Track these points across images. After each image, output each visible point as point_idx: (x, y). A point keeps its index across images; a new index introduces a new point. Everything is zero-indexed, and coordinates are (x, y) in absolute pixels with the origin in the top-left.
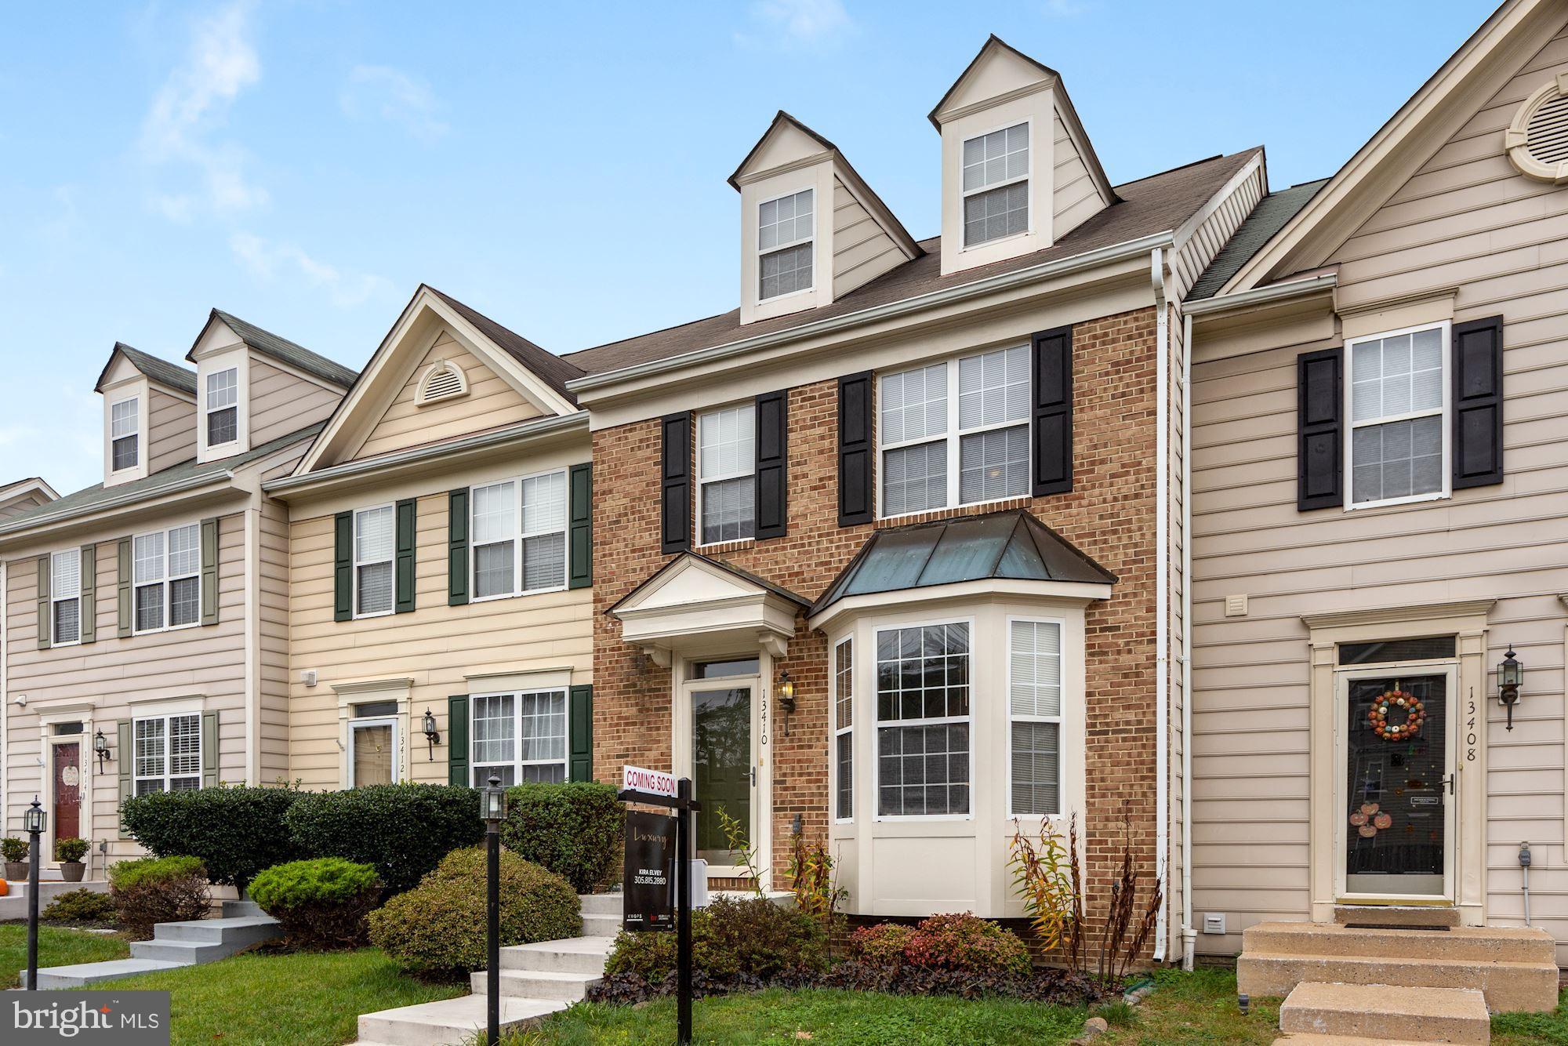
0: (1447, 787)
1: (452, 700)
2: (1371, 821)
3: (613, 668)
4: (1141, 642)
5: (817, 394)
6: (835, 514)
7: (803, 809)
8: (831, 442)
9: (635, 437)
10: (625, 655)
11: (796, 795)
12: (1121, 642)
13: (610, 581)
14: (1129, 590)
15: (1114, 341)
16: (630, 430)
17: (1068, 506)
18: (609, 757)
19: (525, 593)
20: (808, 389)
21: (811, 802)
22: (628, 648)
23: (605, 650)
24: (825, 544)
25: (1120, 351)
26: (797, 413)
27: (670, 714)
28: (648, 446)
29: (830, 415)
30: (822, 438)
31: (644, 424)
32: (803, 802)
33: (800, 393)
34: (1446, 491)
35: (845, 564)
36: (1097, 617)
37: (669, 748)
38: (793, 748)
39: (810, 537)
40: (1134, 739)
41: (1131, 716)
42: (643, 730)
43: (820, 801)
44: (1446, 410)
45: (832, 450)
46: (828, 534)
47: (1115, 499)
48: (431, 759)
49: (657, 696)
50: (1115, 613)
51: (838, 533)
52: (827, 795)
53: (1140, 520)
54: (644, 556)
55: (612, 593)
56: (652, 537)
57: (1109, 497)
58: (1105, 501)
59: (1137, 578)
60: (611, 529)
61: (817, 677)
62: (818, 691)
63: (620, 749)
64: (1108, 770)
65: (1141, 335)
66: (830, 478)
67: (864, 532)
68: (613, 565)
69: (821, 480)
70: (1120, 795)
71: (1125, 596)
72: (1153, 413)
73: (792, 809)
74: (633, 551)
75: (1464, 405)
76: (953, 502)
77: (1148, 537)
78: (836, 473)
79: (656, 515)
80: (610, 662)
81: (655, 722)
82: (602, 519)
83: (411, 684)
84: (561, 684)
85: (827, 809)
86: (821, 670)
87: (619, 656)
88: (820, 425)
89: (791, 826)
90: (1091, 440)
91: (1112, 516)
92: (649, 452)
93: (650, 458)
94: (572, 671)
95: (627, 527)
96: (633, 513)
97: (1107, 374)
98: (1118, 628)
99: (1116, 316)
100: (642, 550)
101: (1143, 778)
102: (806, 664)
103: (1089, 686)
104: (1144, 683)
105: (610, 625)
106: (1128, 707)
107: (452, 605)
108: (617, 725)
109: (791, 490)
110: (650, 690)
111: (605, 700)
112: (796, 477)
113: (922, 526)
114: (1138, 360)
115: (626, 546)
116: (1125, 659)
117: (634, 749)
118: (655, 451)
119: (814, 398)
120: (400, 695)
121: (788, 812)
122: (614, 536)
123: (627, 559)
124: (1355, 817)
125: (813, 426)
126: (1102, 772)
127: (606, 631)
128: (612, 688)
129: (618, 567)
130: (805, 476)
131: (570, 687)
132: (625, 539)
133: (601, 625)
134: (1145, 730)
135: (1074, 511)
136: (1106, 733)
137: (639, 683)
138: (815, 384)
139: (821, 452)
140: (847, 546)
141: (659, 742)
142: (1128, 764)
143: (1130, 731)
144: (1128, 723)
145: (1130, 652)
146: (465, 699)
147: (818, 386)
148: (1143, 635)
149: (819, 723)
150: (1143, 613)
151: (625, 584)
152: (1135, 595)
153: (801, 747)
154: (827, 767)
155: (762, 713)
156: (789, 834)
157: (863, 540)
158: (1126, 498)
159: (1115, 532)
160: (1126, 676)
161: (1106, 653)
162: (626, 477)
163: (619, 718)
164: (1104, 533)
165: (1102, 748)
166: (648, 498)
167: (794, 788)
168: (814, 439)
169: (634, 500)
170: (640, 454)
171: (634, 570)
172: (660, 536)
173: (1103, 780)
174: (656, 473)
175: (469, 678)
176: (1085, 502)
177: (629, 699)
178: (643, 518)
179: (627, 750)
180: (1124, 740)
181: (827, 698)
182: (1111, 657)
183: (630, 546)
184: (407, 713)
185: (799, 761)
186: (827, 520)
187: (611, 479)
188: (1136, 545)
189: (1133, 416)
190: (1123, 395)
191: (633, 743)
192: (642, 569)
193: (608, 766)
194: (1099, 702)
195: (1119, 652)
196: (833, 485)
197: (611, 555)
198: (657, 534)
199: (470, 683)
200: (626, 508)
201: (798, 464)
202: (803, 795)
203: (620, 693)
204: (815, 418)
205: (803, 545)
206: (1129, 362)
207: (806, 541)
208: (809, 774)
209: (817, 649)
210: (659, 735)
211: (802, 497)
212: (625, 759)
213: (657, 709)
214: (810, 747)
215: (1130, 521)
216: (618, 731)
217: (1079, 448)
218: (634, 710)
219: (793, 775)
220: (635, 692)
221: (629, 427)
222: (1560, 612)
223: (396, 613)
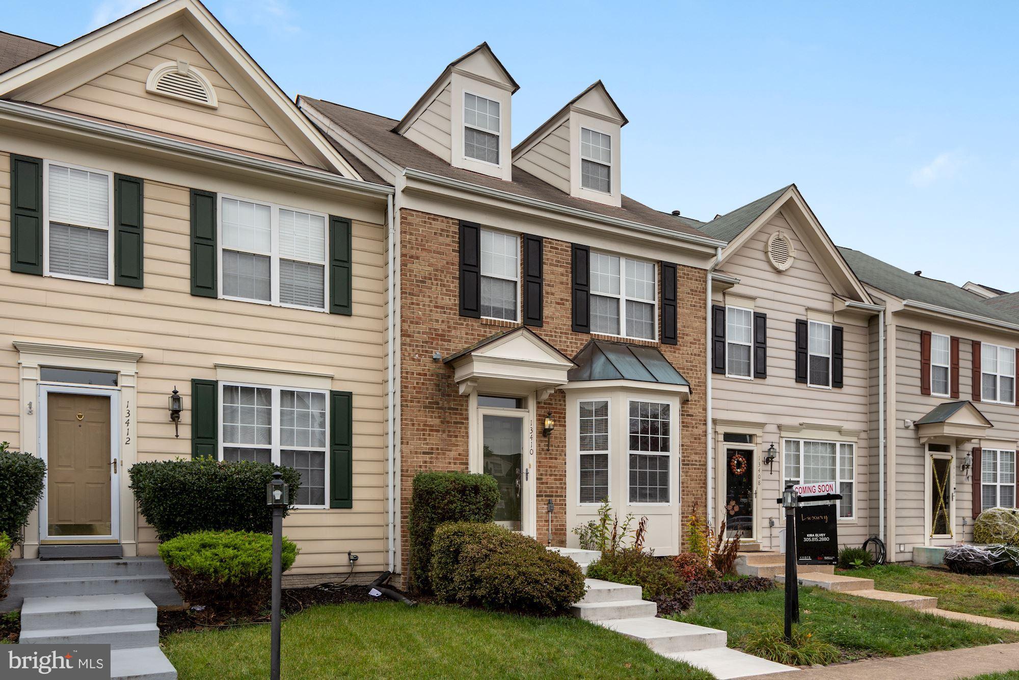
0: (754, 496)
1: (196, 384)
2: (733, 509)
3: (420, 388)
4: (700, 424)
5: (560, 247)
6: (570, 323)
7: (552, 496)
8: (567, 279)
9: (438, 225)
10: (430, 380)
11: (548, 488)
12: (694, 422)
13: (417, 323)
14: (696, 399)
15: (691, 279)
16: (434, 219)
17: (675, 352)
18: (416, 453)
19: (284, 305)
20: (554, 242)
21: (557, 492)
22: (432, 375)
23: (413, 373)
24: (564, 339)
25: (694, 285)
26: (548, 255)
27: (467, 428)
28: (448, 236)
29: (567, 263)
30: (562, 275)
31: (444, 219)
32: (552, 492)
33: (550, 243)
34: (752, 377)
35: (574, 354)
36: (685, 409)
37: (467, 451)
38: (546, 458)
39: (555, 332)
40: (698, 469)
41: (697, 458)
42: (445, 436)
43: (561, 492)
44: (752, 345)
45: (567, 284)
46: (566, 333)
47: (692, 354)
48: (177, 436)
49: (456, 414)
50: (691, 408)
51: (571, 334)
52: (565, 488)
53: (700, 367)
54: (445, 313)
55: (419, 333)
56: (452, 300)
57: (690, 353)
58: (688, 354)
59: (699, 394)
60: (418, 286)
61: (560, 417)
62: (560, 425)
63: (426, 448)
64: (689, 482)
65: (700, 281)
66: (567, 300)
67: (585, 338)
68: (420, 312)
69: (562, 299)
70: (693, 495)
71: (695, 401)
72: (705, 319)
73: (546, 496)
74: (436, 307)
75: (757, 345)
76: (623, 335)
77: (703, 375)
78: (570, 298)
79: (455, 286)
80: (417, 383)
81: (454, 432)
82: (410, 275)
83: (139, 359)
84: (324, 387)
85: (565, 497)
86: (562, 414)
87: (424, 380)
88: (561, 266)
89: (546, 506)
90: (683, 323)
91: (691, 362)
92: (449, 240)
93: (449, 245)
94: (332, 378)
95: (431, 288)
96: (436, 280)
97: (689, 294)
98: (692, 416)
99: (692, 267)
100: (442, 308)
101: (701, 487)
102: (554, 408)
103: (683, 442)
104: (702, 443)
105: (417, 356)
106: (696, 454)
107: (194, 294)
108: (424, 430)
109: (545, 300)
110: (450, 409)
111: (413, 411)
112: (547, 293)
113: (614, 343)
114: (700, 292)
115: (431, 301)
116: (696, 431)
117: (438, 449)
118: (453, 242)
119: (557, 249)
120: (126, 369)
121: (544, 498)
122: (421, 291)
123: (431, 311)
124: (729, 506)
125: (557, 266)
126: (687, 484)
127: (413, 360)
128: (419, 402)
129: (424, 315)
130: (553, 294)
131: (331, 391)
132: (429, 297)
133: (410, 354)
134: (702, 465)
135: (677, 355)
136: (688, 465)
137: (441, 402)
138: (558, 241)
139: (562, 283)
140: (576, 343)
141: (457, 445)
142: (696, 480)
143: (696, 465)
144: (696, 461)
145: (697, 427)
146: (214, 384)
147: (560, 243)
148: (700, 420)
149: (561, 445)
150: (701, 410)
151: (430, 329)
152: (699, 401)
153: (551, 458)
154: (565, 471)
155: (530, 435)
156: (544, 511)
157: (584, 342)
158: (695, 355)
159: (692, 370)
160: (695, 439)
161: (688, 427)
162: (430, 251)
163: (425, 425)
164: (688, 369)
165: (687, 472)
166: (448, 272)
167: (547, 483)
168: (557, 273)
169: (437, 270)
170: (441, 239)
171: (437, 321)
172: (457, 302)
173: (687, 487)
174: (455, 257)
175: (216, 366)
176: (681, 352)
177: (433, 412)
178: (444, 285)
179: (432, 449)
180: (695, 469)
181: (565, 430)
182: (690, 429)
183: (434, 302)
184: (133, 387)
185: (550, 467)
186: (565, 325)
187: (418, 249)
188: (699, 378)
189: (698, 317)
190: (694, 306)
191: (436, 444)
192: (443, 322)
193: (415, 459)
194: (686, 450)
195: (693, 427)
196: (569, 305)
197: (418, 304)
198: (455, 300)
199: (219, 370)
200: (430, 274)
201: (549, 285)
202: (552, 488)
203: (425, 407)
204: (558, 262)
205: (551, 336)
206: (696, 291)
207: (553, 334)
208: (556, 475)
209: (560, 400)
210: (457, 441)
211: (551, 306)
212: (430, 456)
213: (455, 423)
214: (556, 459)
215: (696, 366)
216: (424, 435)
217: (679, 325)
218: (437, 421)
219: (546, 475)
220: (437, 408)
221: (432, 217)
222: (778, 431)
223: (116, 285)
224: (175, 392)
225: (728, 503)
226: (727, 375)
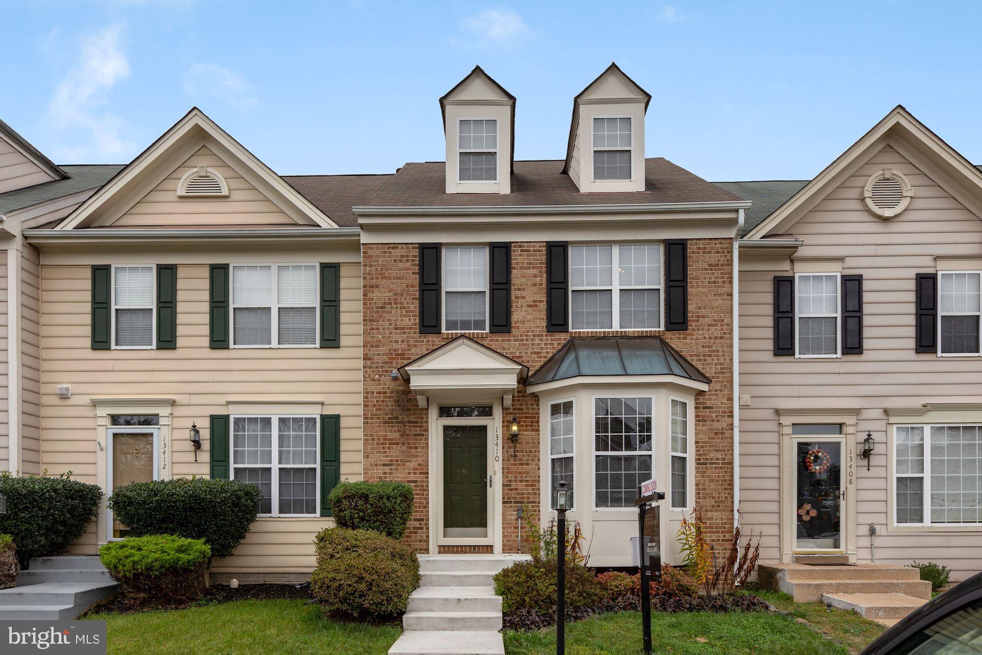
0: (842, 497)
1: (213, 418)
2: (808, 513)
3: (380, 405)
4: (724, 416)
5: (532, 249)
6: (544, 324)
7: (523, 502)
8: (541, 280)
9: (397, 253)
10: (389, 397)
11: (518, 494)
12: (714, 415)
13: (377, 346)
14: (718, 388)
15: (709, 252)
16: (394, 248)
17: (685, 338)
18: (376, 465)
19: (281, 346)
20: (525, 244)
21: (529, 498)
22: (392, 393)
23: (373, 393)
24: (537, 341)
25: (713, 258)
26: (517, 258)
27: (427, 439)
28: (407, 261)
29: (540, 263)
30: (535, 276)
31: (404, 245)
32: (523, 498)
33: (520, 246)
34: (839, 355)
35: (550, 355)
36: (701, 401)
37: (427, 461)
38: (516, 465)
39: (527, 336)
40: (721, 468)
41: (719, 455)
42: (404, 448)
43: (534, 498)
44: (839, 315)
45: (542, 284)
46: (539, 335)
47: (710, 338)
48: (196, 461)
49: (416, 427)
50: (710, 399)
51: (546, 336)
52: (539, 494)
53: (723, 351)
54: (404, 333)
55: (379, 355)
56: (412, 321)
57: (707, 336)
58: (705, 338)
59: (722, 382)
60: (378, 312)
61: (532, 422)
62: (533, 430)
63: (386, 460)
64: (707, 483)
65: (723, 252)
66: (541, 302)
67: (563, 338)
68: (380, 336)
69: (534, 301)
70: (714, 498)
71: (716, 391)
72: (731, 295)
73: (515, 502)
74: (396, 329)
75: (847, 314)
76: (616, 327)
77: (728, 360)
78: (545, 299)
79: (415, 306)
80: (377, 401)
81: (414, 443)
82: (370, 304)
83: (173, 403)
84: (315, 412)
85: (539, 502)
86: (535, 418)
87: (384, 397)
88: (533, 268)
89: (515, 513)
90: (697, 304)
91: (708, 347)
92: (408, 265)
93: (409, 269)
94: (322, 404)
95: (391, 312)
96: (396, 303)
97: (706, 269)
98: (712, 408)
99: (710, 239)
100: (403, 328)
101: (725, 489)
102: (525, 413)
103: (696, 438)
104: (726, 438)
105: (377, 376)
106: (718, 451)
107: (212, 348)
108: (383, 444)
109: (514, 305)
110: (409, 422)
111: (373, 426)
112: (517, 298)
113: (600, 338)
114: (722, 265)
115: (390, 324)
116: (716, 425)
117: (397, 461)
118: (413, 265)
119: (529, 251)
120: (163, 411)
121: (513, 504)
122: (381, 316)
123: (391, 333)
124: (800, 510)
125: (529, 268)
126: (704, 485)
127: (374, 380)
128: (379, 418)
129: (384, 338)
130: (523, 298)
131: (321, 415)
132: (389, 320)
133: (370, 375)
134: (726, 463)
135: (688, 341)
136: (706, 464)
137: (400, 417)
138: (530, 242)
139: (534, 285)
140: (552, 344)
141: (417, 456)
142: (718, 481)
143: (718, 464)
144: (717, 459)
145: (718, 421)
146: (227, 417)
147: (532, 244)
148: (725, 412)
149: (533, 450)
150: (725, 401)
151: (390, 350)
152: (721, 391)
153: (522, 464)
154: (539, 477)
155: (496, 442)
156: (513, 518)
157: (562, 342)
158: (716, 338)
159: (710, 355)
160: (716, 434)
161: (705, 421)
162: (390, 278)
163: (384, 439)
164: (704, 355)
165: (704, 472)
166: (407, 295)
167: (517, 489)
168: (529, 275)
169: (396, 295)
170: (401, 265)
171: (397, 342)
172: (417, 321)
173: (704, 489)
174: (415, 280)
175: (229, 403)
176: (694, 337)
177: (392, 427)
178: (404, 308)
179: (392, 461)
180: (716, 468)
181: (539, 435)
182: (708, 423)
183: (394, 325)
184: (168, 425)
185: (520, 473)
186: (538, 327)
187: (378, 278)
188: (721, 364)
189: (720, 295)
190: (714, 282)
191: (396, 456)
192: (403, 341)
193: (375, 471)
194: (702, 447)
195: (713, 421)
196: (543, 306)
197: (378, 329)
198: (415, 320)
199: (230, 406)
200: (390, 299)
201: (519, 289)
202: (523, 494)
203: (385, 423)
204: (531, 263)
205: (522, 340)
206: (717, 265)
207: (524, 338)
208: (527, 481)
209: (532, 405)
210: (417, 452)
211: (521, 310)
212: (390, 467)
213: (415, 435)
214: (528, 464)
215: (718, 351)
216: (384, 448)
217: (691, 307)
218: (397, 435)
219: (516, 481)
220: (397, 423)
221: (392, 246)
222: (885, 417)
223: (157, 349)
224: (194, 426)
225: (800, 506)
226: (797, 355)
